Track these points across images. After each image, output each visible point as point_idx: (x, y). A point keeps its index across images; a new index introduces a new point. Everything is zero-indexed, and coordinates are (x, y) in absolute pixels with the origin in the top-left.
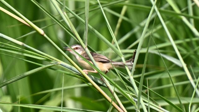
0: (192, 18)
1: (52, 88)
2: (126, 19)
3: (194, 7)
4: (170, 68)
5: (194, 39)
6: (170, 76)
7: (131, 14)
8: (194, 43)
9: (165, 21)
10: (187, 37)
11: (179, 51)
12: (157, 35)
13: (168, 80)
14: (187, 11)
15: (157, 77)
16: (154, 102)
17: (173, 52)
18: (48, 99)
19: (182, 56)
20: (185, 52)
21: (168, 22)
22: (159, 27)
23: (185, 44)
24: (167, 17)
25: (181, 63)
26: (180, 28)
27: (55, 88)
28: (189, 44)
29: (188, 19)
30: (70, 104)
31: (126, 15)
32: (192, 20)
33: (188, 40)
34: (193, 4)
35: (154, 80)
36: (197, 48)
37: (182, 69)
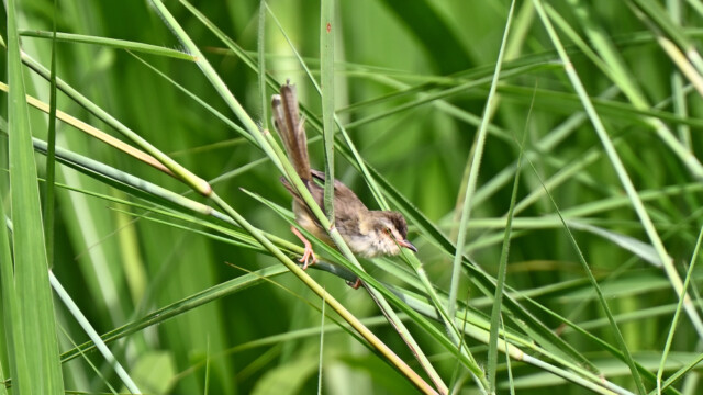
0: (683, 123)
1: (285, 329)
2: (496, 130)
3: (691, 96)
4: (622, 270)
5: (691, 188)
6: (599, 293)
7: (510, 117)
8: (690, 200)
9: (611, 139)
10: (669, 180)
11: (653, 221)
12: (585, 178)
13: (616, 304)
14: (670, 108)
15: (586, 295)
16: (585, 365)
17: (634, 225)
18: (275, 363)
19: (660, 233)
20: (665, 223)
21: (618, 141)
22: (592, 156)
23: (664, 203)
24: (615, 128)
25: (657, 254)
26: (650, 156)
27: (295, 329)
28: (676, 200)
29: (674, 127)
30: (339, 378)
31: (497, 120)
32: (685, 132)
33: (673, 190)
34: (689, 88)
35: (576, 304)
36: (697, 212)
37: (661, 273)
